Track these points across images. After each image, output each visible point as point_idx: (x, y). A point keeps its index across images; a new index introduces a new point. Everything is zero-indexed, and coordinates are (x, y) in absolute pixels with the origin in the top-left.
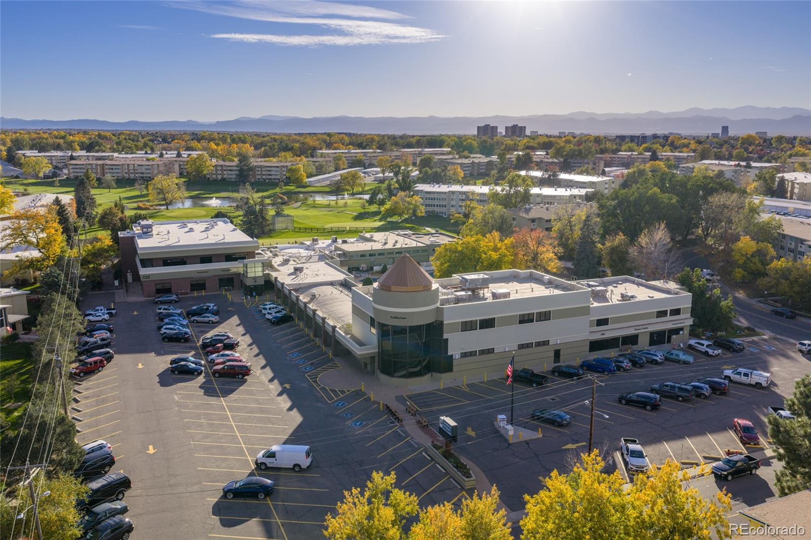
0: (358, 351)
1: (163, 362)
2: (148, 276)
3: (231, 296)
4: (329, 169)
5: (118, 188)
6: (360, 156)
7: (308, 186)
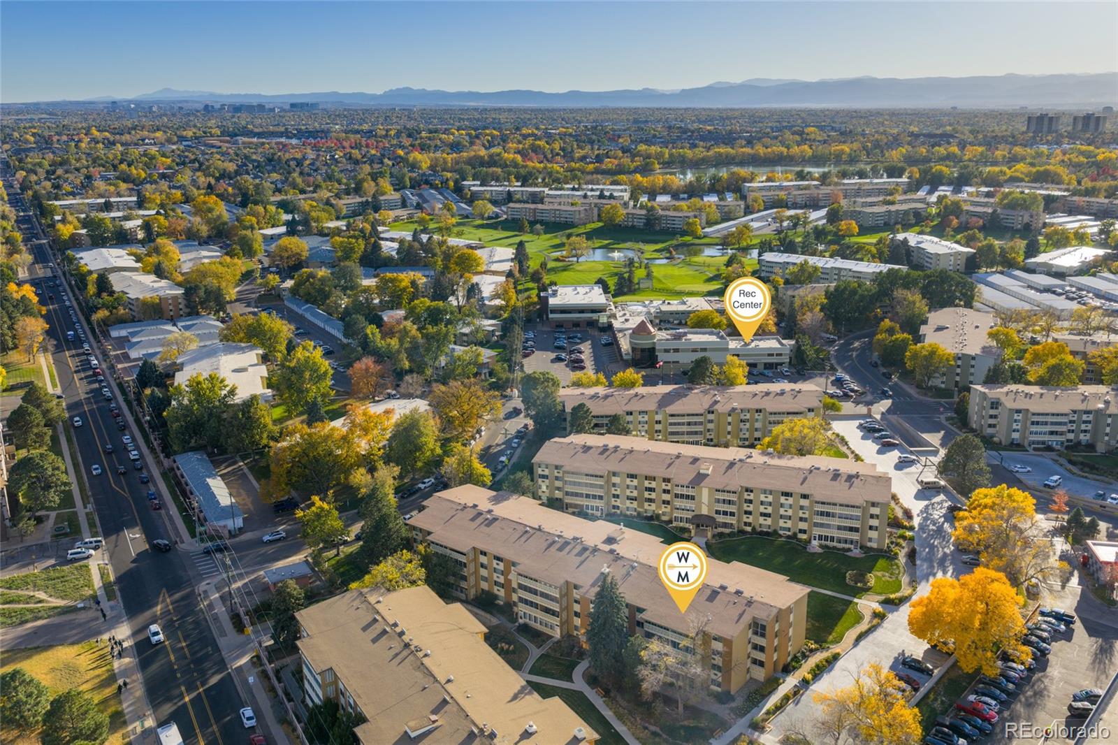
0: (625, 357)
1: (553, 355)
2: (553, 318)
3: (590, 331)
4: (738, 214)
5: (545, 233)
6: (782, 194)
7: (705, 237)
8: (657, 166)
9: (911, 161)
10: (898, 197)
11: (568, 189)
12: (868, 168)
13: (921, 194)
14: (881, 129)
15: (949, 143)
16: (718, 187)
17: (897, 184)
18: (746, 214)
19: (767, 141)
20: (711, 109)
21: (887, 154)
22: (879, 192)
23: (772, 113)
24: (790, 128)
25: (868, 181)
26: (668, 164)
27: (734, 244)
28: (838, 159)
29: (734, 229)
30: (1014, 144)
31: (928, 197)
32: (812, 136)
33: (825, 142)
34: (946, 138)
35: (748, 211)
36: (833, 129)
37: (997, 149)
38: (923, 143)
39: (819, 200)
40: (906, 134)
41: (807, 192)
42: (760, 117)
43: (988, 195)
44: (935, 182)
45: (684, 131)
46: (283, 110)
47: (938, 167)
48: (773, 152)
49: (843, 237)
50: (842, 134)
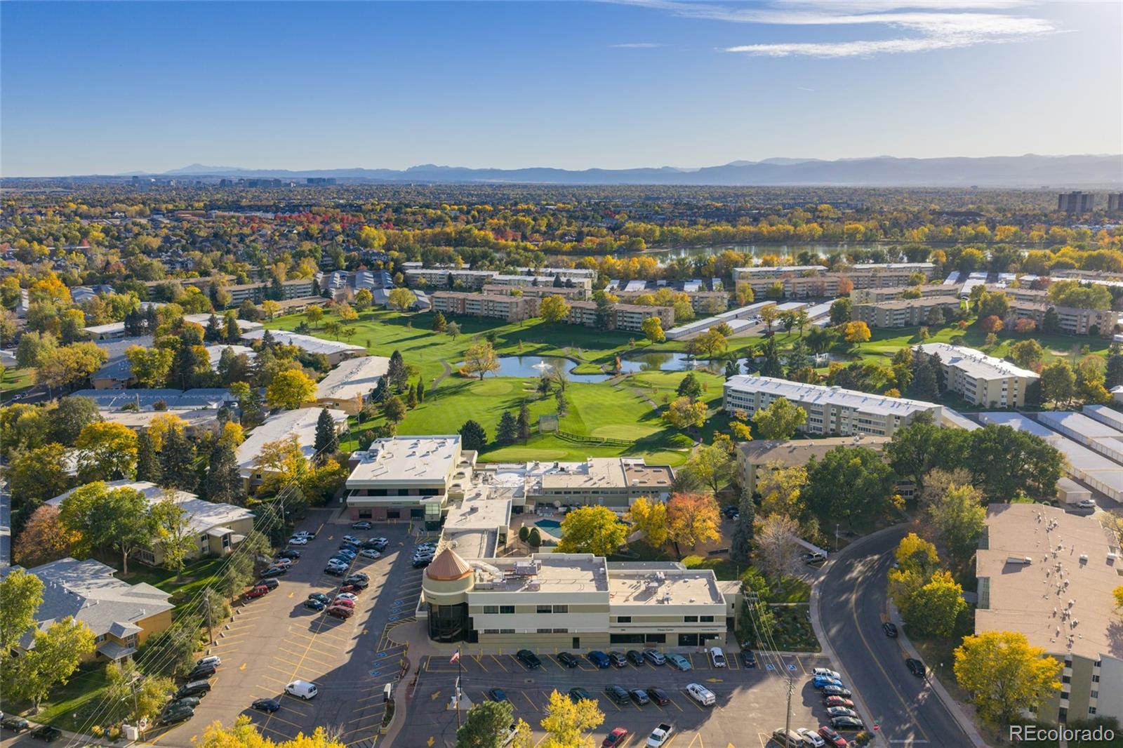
2: (353, 504)
4: (719, 309)
5: (463, 332)
6: (778, 283)
7: (669, 340)
8: (644, 246)
9: (934, 241)
10: (923, 288)
11: (522, 273)
12: (885, 249)
13: (949, 283)
14: (901, 207)
15: (976, 222)
16: (704, 272)
17: (921, 270)
18: (730, 308)
19: (774, 218)
20: (728, 187)
21: (907, 234)
22: (900, 280)
23: (788, 190)
24: (802, 205)
25: (885, 265)
26: (657, 244)
27: (702, 352)
28: (851, 238)
29: (707, 330)
30: (1049, 223)
31: (957, 286)
32: (825, 214)
33: (838, 219)
34: (972, 216)
35: (733, 304)
36: (849, 206)
37: (1031, 228)
38: (947, 222)
39: (824, 290)
40: (928, 212)
41: (809, 279)
42: (776, 195)
43: (1034, 286)
44: (965, 267)
45: (689, 206)
46: (298, 185)
47: (969, 250)
48: (779, 230)
49: (851, 343)
50: (858, 211)
